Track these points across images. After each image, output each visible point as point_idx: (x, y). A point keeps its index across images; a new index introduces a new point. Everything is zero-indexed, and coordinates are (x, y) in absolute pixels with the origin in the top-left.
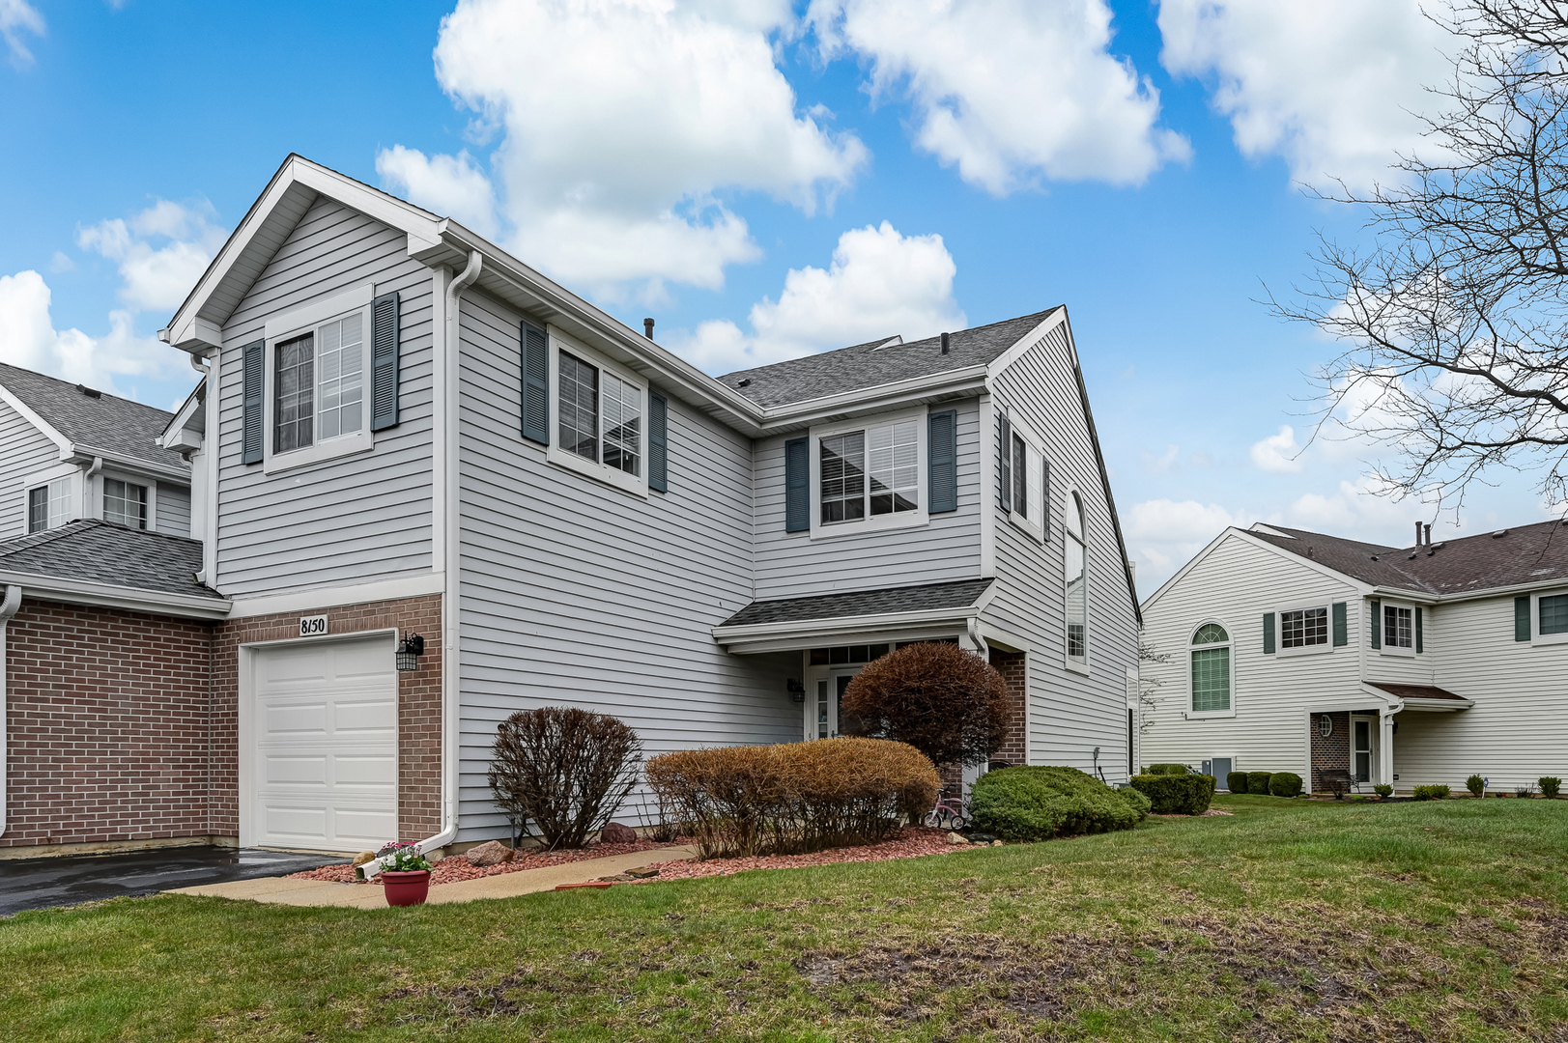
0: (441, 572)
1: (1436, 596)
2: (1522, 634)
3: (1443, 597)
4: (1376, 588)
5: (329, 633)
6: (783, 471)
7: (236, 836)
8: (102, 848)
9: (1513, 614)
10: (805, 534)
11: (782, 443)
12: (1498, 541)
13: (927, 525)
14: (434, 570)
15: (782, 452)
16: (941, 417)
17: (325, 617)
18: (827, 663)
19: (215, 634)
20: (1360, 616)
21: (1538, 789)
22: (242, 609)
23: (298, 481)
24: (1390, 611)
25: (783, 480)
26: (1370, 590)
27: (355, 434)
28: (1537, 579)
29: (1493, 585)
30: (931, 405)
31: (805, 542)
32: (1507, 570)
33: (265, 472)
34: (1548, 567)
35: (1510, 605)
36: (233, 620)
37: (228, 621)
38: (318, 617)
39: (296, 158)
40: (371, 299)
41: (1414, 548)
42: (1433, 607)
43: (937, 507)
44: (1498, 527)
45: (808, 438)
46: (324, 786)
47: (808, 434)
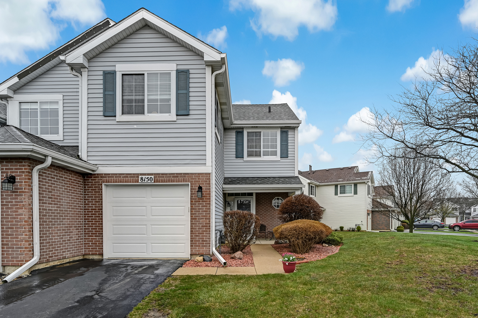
0: (211, 166)
1: (319, 184)
2: (336, 194)
3: (320, 184)
4: (311, 181)
5: (154, 182)
6: (235, 139)
7: (102, 255)
8: (59, 262)
9: (334, 189)
10: (242, 159)
11: (234, 131)
12: (327, 171)
13: (280, 161)
14: (207, 165)
15: (234, 134)
16: (284, 132)
17: (153, 177)
18: (233, 196)
19: (86, 178)
20: (307, 188)
21: (339, 229)
22: (102, 170)
23: (135, 126)
24: (311, 186)
25: (235, 142)
26: (309, 181)
27: (168, 114)
28: (340, 181)
29: (331, 182)
30: (281, 128)
31: (242, 161)
32: (332, 179)
33: (117, 121)
34: (341, 179)
35: (334, 187)
36: (98, 174)
37: (95, 174)
38: (150, 177)
39: (144, 10)
40: (176, 69)
41: (308, 171)
42: (317, 186)
43: (283, 156)
44: (327, 168)
45: (243, 131)
46: (146, 235)
47: (243, 130)
